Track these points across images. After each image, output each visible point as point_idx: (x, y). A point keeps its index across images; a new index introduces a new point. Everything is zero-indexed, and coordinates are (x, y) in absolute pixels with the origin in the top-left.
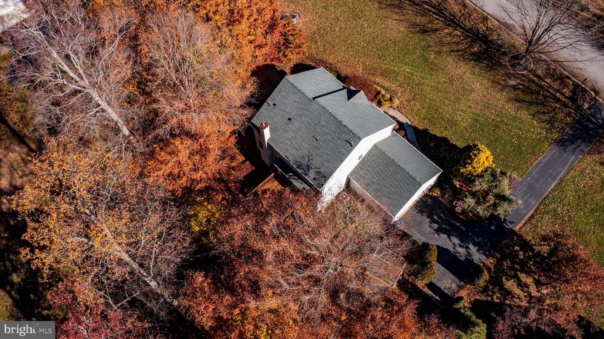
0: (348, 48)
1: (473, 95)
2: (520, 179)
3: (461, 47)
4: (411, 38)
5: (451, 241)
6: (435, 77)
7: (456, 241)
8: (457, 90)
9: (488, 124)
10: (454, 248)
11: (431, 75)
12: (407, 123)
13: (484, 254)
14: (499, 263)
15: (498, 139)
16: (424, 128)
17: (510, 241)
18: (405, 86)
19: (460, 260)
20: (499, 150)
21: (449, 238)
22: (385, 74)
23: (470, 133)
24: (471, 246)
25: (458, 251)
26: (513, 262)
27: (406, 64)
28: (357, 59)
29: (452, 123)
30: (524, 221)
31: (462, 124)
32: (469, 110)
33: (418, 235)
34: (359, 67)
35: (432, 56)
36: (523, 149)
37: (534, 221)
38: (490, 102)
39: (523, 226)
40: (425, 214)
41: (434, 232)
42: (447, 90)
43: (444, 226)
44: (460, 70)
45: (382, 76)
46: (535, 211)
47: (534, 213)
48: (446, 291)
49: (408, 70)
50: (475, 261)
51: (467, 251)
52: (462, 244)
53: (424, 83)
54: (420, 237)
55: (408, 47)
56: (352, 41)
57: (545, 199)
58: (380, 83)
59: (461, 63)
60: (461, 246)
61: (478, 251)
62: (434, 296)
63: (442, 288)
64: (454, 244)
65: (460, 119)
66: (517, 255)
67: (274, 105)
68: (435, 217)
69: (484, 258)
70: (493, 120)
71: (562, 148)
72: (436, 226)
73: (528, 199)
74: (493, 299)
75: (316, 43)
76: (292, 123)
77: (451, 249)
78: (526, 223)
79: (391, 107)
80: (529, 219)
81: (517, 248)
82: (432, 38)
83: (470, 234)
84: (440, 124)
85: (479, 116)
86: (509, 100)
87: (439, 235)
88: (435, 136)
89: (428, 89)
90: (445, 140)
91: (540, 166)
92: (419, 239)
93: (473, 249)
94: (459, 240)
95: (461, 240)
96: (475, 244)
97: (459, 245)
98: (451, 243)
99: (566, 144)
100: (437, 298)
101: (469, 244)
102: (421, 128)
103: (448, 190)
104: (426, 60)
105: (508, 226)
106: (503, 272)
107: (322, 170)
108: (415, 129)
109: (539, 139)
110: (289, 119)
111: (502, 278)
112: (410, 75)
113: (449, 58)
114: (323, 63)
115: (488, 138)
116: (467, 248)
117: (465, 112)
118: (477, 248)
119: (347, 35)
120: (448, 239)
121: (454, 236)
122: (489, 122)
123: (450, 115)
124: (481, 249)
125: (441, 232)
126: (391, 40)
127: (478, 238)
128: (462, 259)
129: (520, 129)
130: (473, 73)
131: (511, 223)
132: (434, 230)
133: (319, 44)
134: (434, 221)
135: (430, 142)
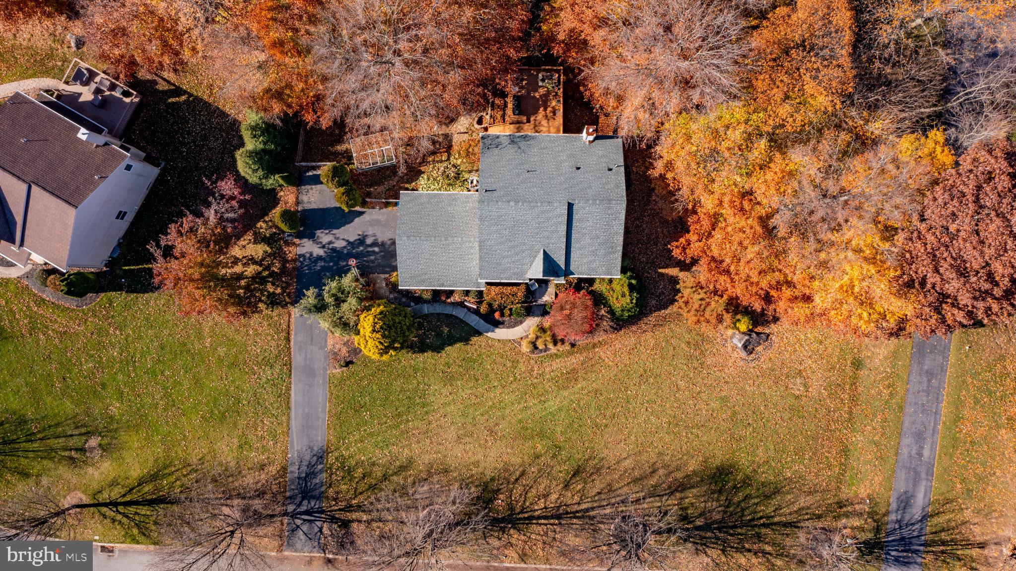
0: (645, 371)
1: (452, 434)
2: (328, 372)
3: (518, 490)
4: (584, 450)
5: (343, 239)
6: (513, 421)
7: (339, 244)
8: (475, 425)
9: (409, 412)
10: (334, 234)
11: (520, 421)
12: (493, 331)
13: (303, 256)
14: (284, 261)
15: (385, 401)
16: (471, 343)
17: (290, 293)
18: (536, 381)
19: (319, 229)
20: (374, 388)
21: (347, 241)
22: (572, 376)
23: (418, 383)
24: (321, 252)
25: (328, 235)
26: (272, 274)
27: (560, 409)
28: (621, 366)
29: (449, 379)
30: (292, 327)
31: (436, 387)
32: (442, 411)
33: (374, 217)
34: (608, 358)
35: (540, 447)
36: (351, 412)
37: (283, 335)
38: (428, 441)
39: (289, 321)
40: (389, 242)
41: (365, 234)
42: (486, 416)
43: (361, 248)
44: (493, 456)
45: (574, 369)
46: (289, 349)
47: (289, 344)
48: (308, 187)
49: (551, 403)
50: (305, 240)
51: (321, 242)
52: (331, 246)
53: (519, 403)
54: (373, 217)
55: (577, 433)
56: (649, 384)
57: (290, 371)
58: (566, 359)
59: (500, 466)
60: (330, 243)
61: (311, 254)
63: (313, 186)
64: (338, 239)
65: (444, 391)
66: (273, 284)
67: (610, 170)
68: (376, 249)
69: (300, 251)
70: (408, 421)
71: (316, 449)
72: (369, 241)
73: (306, 356)
74: (264, 221)
75: (689, 343)
76: (571, 167)
77: (335, 231)
78: (289, 327)
79: (527, 336)
80: (289, 334)
81: (279, 291)
82: (561, 472)
83: (331, 264)
84: (459, 366)
85: (427, 412)
86: (410, 463)
87: (359, 235)
88: (451, 344)
89: (508, 398)
90: (438, 349)
91: (321, 406)
93: (318, 251)
94: (336, 248)
95: (334, 250)
96: (319, 258)
97: (333, 243)
98: (342, 238)
99: (315, 458)
100: (310, 174)
101: (325, 252)
102: (474, 339)
103: (388, 293)
104: (541, 435)
106: (273, 255)
107: (496, 151)
108: (479, 333)
109: (343, 440)
110: (578, 168)
111: (271, 248)
112: (543, 399)
113: (519, 461)
114: (654, 326)
115: (397, 393)
116: (323, 247)
117: (445, 405)
118: (315, 255)
119: (663, 386)
120: (347, 239)
121: (345, 247)
122: (411, 415)
123: (457, 386)
124: (309, 259)
125: (359, 239)
126: (606, 426)
127: (321, 266)
128: (318, 233)
129: (371, 435)
130: (476, 464)
132: (366, 236)
133: (683, 346)
134: (375, 244)
135: (449, 331)
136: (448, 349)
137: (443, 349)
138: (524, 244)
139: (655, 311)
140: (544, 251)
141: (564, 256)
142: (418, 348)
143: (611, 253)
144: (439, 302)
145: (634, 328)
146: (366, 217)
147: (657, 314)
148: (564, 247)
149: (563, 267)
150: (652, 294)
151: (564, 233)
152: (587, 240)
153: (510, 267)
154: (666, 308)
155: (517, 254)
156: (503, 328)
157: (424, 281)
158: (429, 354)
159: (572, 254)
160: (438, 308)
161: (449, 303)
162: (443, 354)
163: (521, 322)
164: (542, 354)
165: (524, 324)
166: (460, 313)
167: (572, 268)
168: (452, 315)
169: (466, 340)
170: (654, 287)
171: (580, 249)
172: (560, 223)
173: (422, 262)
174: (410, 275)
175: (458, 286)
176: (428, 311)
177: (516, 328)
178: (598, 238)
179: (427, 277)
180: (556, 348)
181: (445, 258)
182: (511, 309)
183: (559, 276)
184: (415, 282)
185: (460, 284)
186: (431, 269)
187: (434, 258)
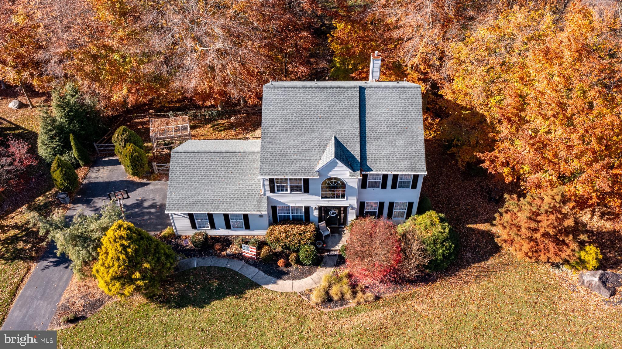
12: (275, 283)
16: (245, 296)
18: (330, 339)
19: (98, 196)
21: (123, 205)
22: (379, 332)
25: (105, 201)
30: (26, 281)
33: (159, 187)
37: (10, 289)
39: (25, 275)
43: (137, 210)
45: (381, 325)
47: (12, 299)
48: (101, 167)
50: (79, 205)
51: (95, 207)
54: (157, 187)
58: (369, 313)
62: (111, 158)
63: (106, 167)
68: (153, 210)
72: (146, 204)
74: (44, 196)
78: (21, 281)
79: (317, 288)
80: (18, 288)
87: (139, 200)
88: (220, 298)
90: (201, 304)
92: (157, 184)
100: (107, 159)
102: (249, 293)
105: (51, 262)
108: (256, 285)
125: (137, 203)
128: (96, 200)
131: (47, 267)
132: (145, 200)
133: (521, 293)
134: (153, 206)
135: (220, 285)
136: (216, 304)
137: (208, 303)
138: (313, 131)
139: (473, 263)
140: (335, 138)
141: (358, 145)
142: (176, 303)
143: (412, 144)
144: (212, 255)
145: (452, 280)
146: (150, 187)
147: (476, 265)
148: (358, 134)
149: (358, 158)
150: (465, 247)
151: (357, 117)
152: (383, 129)
153: (296, 159)
154: (487, 259)
155: (304, 143)
156: (288, 279)
157: (196, 203)
158: (189, 310)
159: (368, 145)
160: (210, 262)
161: (224, 256)
162: (207, 308)
163: (310, 274)
164: (337, 309)
165: (314, 275)
166: (236, 266)
167: (369, 163)
168: (225, 269)
169: (239, 293)
170: (465, 240)
171: (377, 139)
172: (352, 106)
173: (196, 179)
174: (181, 196)
175: (235, 209)
176: (197, 264)
177: (303, 280)
178: (395, 125)
179: (200, 198)
180: (356, 300)
181: (223, 173)
182: (298, 251)
183: (354, 170)
184: (185, 204)
185: (238, 207)
186: (206, 188)
187: (212, 173)
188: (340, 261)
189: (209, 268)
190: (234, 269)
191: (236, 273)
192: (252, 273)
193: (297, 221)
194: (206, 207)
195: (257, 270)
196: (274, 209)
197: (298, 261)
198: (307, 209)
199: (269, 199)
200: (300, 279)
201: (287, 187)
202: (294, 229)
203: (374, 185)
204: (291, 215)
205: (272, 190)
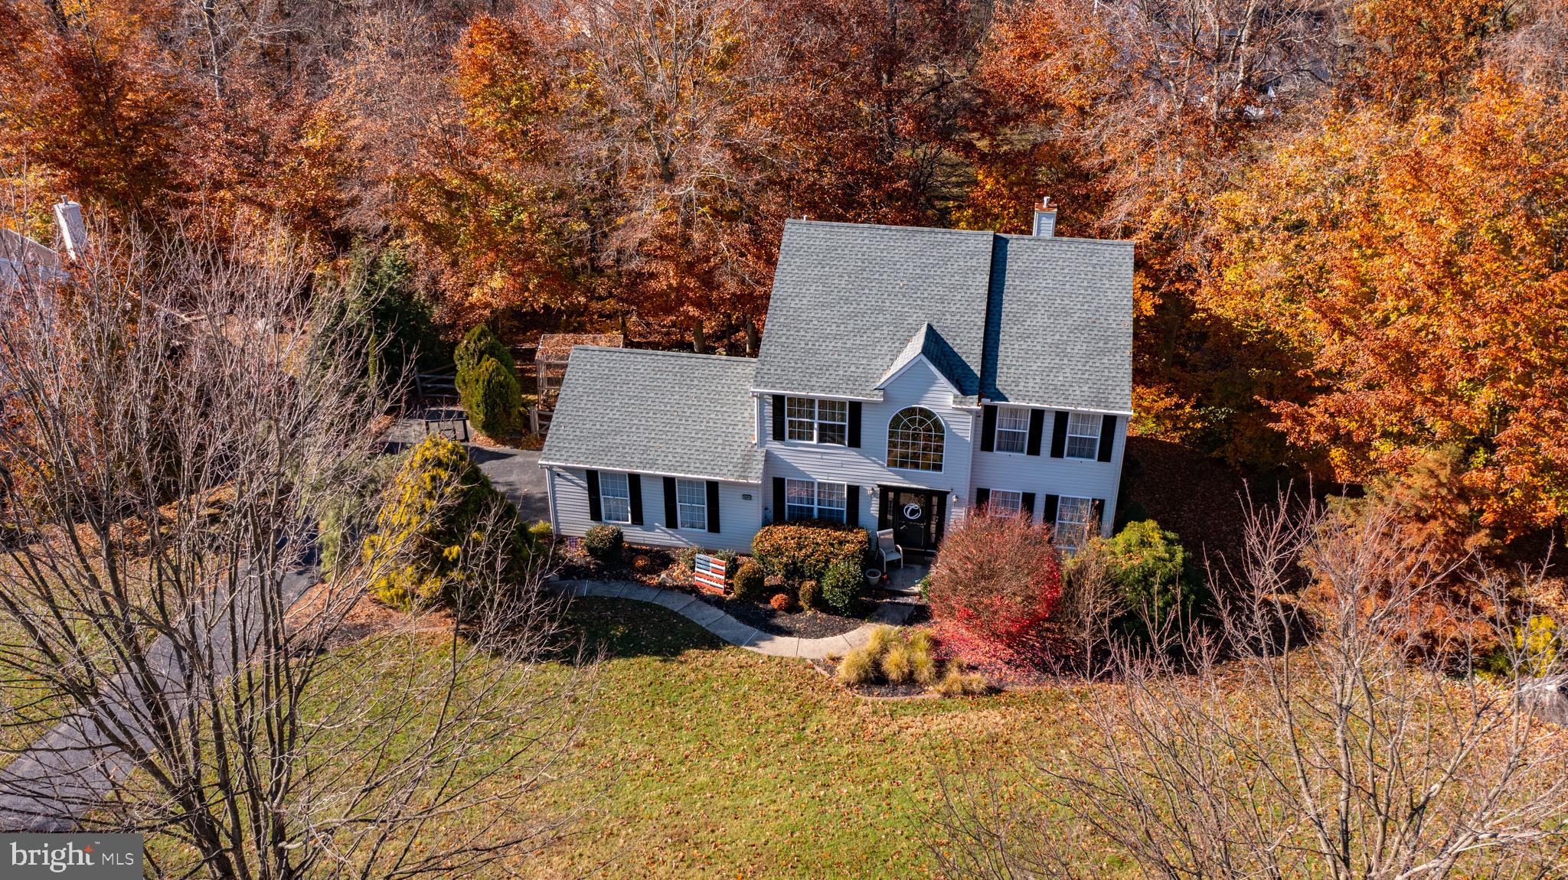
16: (680, 658)
54: (531, 459)
62: (446, 409)
79: (853, 657)
88: (627, 652)
92: (532, 455)
100: (439, 409)
102: (695, 654)
108: (714, 639)
135: (632, 630)
138: (882, 310)
140: (930, 327)
141: (980, 343)
143: (1103, 352)
148: (981, 323)
149: (977, 369)
151: (984, 291)
152: (1040, 319)
153: (837, 362)
155: (860, 332)
156: (790, 635)
157: (607, 450)
158: (554, 667)
159: (1001, 348)
161: (655, 583)
162: (595, 666)
163: (843, 631)
164: (895, 699)
165: (852, 634)
167: (1001, 383)
168: (648, 605)
169: (670, 652)
171: (1024, 337)
172: (974, 270)
173: (617, 404)
174: (578, 433)
175: (691, 469)
176: (589, 591)
177: (825, 639)
178: (1068, 314)
179: (618, 441)
180: (942, 687)
181: (677, 397)
182: (820, 576)
183: (964, 392)
184: (583, 451)
185: (698, 465)
186: (636, 422)
187: (652, 395)
188: (919, 615)
189: (614, 601)
190: (670, 606)
191: (675, 614)
192: (709, 618)
193: (828, 520)
194: (629, 459)
195: (721, 613)
196: (779, 485)
197: (818, 601)
198: (854, 491)
199: (769, 457)
200: (818, 637)
201: (811, 425)
202: (818, 536)
203: (1011, 444)
204: (816, 506)
205: (778, 435)
